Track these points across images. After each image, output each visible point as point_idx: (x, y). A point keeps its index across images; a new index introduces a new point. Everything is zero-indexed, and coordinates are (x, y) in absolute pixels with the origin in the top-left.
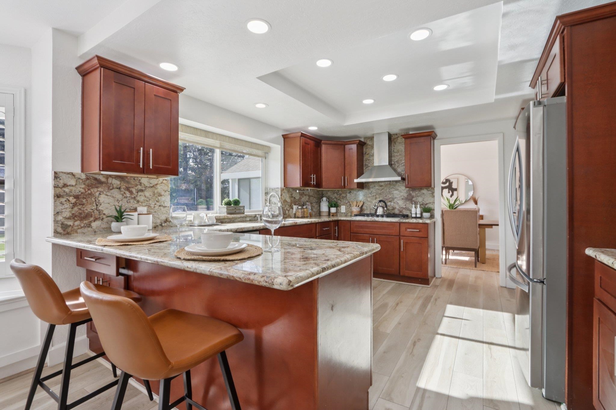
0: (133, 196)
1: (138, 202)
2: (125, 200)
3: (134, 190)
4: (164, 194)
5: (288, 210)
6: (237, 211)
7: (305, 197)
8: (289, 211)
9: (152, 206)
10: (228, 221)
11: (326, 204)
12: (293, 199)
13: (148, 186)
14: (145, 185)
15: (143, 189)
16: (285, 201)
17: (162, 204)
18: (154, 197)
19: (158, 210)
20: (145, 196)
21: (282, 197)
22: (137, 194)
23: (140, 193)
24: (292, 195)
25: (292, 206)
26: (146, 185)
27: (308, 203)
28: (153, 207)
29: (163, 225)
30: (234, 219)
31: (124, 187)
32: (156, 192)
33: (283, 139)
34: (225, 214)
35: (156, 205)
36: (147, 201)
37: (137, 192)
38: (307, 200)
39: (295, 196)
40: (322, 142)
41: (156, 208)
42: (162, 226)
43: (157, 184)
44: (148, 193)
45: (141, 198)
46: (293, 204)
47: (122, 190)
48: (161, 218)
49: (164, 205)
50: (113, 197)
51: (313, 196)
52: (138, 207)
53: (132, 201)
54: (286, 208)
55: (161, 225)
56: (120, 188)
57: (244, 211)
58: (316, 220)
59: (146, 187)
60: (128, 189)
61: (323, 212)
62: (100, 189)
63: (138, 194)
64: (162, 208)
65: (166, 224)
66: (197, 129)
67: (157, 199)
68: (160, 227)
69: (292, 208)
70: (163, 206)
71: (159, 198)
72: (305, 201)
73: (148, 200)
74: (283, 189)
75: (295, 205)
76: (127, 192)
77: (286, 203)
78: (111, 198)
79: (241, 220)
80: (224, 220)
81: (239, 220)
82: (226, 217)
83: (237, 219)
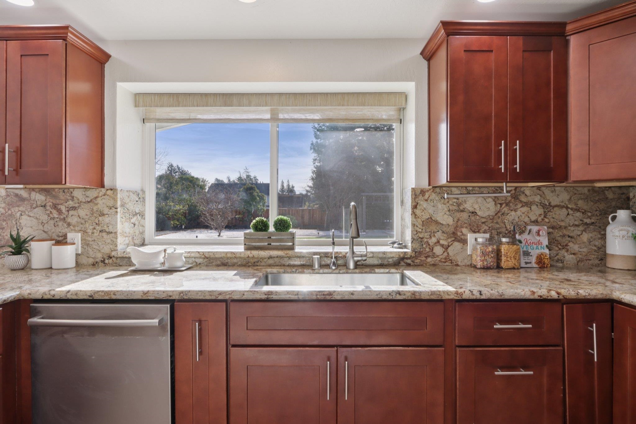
0: (62, 217)
1: (69, 225)
2: (52, 222)
3: (63, 208)
4: (109, 213)
5: (442, 246)
6: (272, 244)
7: (525, 209)
8: (446, 248)
9: (88, 231)
10: (239, 263)
11: (624, 233)
12: (465, 215)
13: (84, 200)
14: (78, 200)
15: (77, 205)
16: (431, 221)
17: (105, 228)
18: (93, 218)
19: (99, 237)
20: (79, 216)
21: (418, 212)
22: (67, 213)
23: (71, 213)
24: (459, 205)
25: (459, 234)
26: (80, 200)
27: (535, 228)
28: (90, 234)
29: (107, 261)
30: (255, 260)
31: (51, 204)
32: (95, 209)
33: (426, 63)
35: (95, 231)
36: (82, 224)
37: (68, 211)
38: (533, 218)
39: (476, 206)
40: (569, 28)
41: (95, 234)
42: (104, 263)
43: (96, 198)
44: (82, 212)
45: (73, 220)
46: (464, 231)
47: (48, 208)
48: (103, 251)
49: (107, 230)
50: (37, 218)
51: (567, 208)
52: (69, 232)
53: (60, 223)
54: (434, 240)
55: (103, 261)
56: (44, 206)
57: (294, 244)
58: (448, 293)
59: (81, 202)
60: (55, 206)
61: (613, 255)
62: (21, 208)
63: (69, 214)
64: (104, 234)
65: (110, 261)
66: (206, 95)
67: (97, 221)
68: (101, 264)
69: (464, 242)
70: (106, 232)
71: (100, 218)
72: (527, 220)
73: (83, 222)
74: (423, 192)
75: (474, 232)
76: (54, 212)
77: (433, 228)
78: (35, 220)
79: (275, 262)
80: (229, 261)
81: (271, 261)
82: (229, 255)
83: (265, 260)
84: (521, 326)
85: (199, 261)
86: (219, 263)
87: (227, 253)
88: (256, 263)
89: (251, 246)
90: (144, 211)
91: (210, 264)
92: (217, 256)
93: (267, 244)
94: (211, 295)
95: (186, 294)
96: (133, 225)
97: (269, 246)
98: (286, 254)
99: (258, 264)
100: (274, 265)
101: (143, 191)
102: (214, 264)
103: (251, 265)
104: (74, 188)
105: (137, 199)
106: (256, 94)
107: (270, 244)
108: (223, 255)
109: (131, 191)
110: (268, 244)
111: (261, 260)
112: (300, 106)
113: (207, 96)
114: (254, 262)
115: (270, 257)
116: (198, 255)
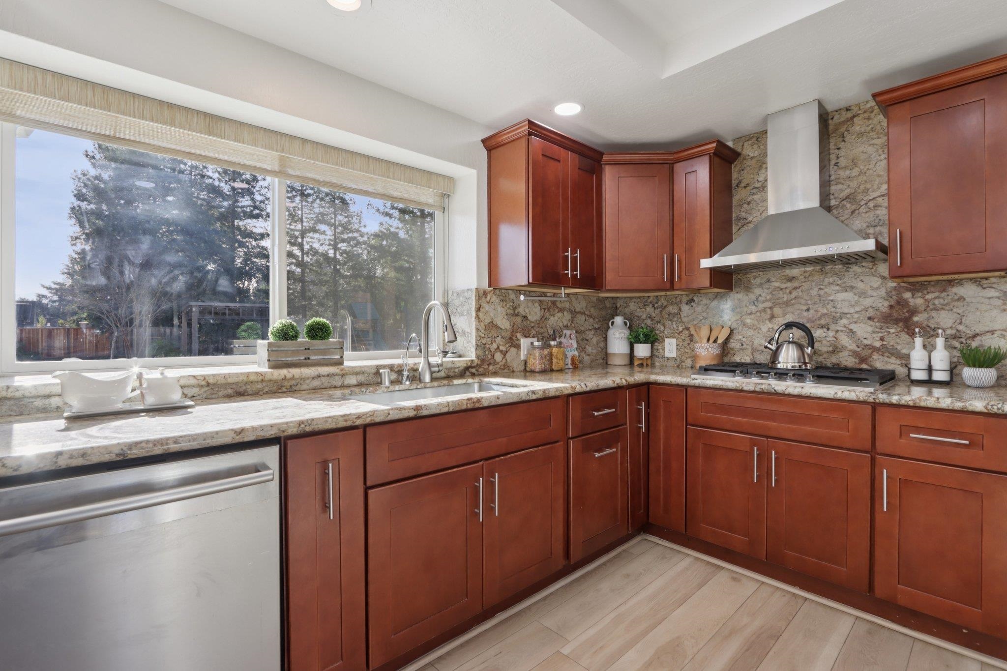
5: (501, 352)
6: (313, 358)
7: (560, 315)
8: (504, 354)
10: (266, 389)
11: (623, 335)
12: (519, 320)
16: (492, 326)
21: (481, 315)
24: (515, 308)
25: (515, 339)
27: (568, 332)
30: (293, 382)
33: (485, 152)
34: (264, 369)
38: (565, 323)
39: (527, 311)
46: (519, 335)
51: (585, 314)
54: (495, 346)
57: (342, 357)
61: (614, 354)
69: (518, 347)
72: (561, 325)
74: (485, 293)
75: (526, 337)
77: (494, 332)
79: (322, 384)
80: (249, 387)
81: (316, 383)
82: (252, 378)
83: (308, 382)
84: (607, 411)
86: (230, 391)
88: (293, 387)
89: (280, 362)
91: (213, 396)
92: (230, 380)
93: (302, 358)
94: (346, 421)
97: (307, 361)
99: (296, 388)
100: (321, 387)
102: (221, 394)
103: (286, 390)
107: (309, 358)
108: (241, 378)
110: (305, 359)
111: (302, 382)
114: (291, 386)
115: (317, 377)
116: (193, 382)
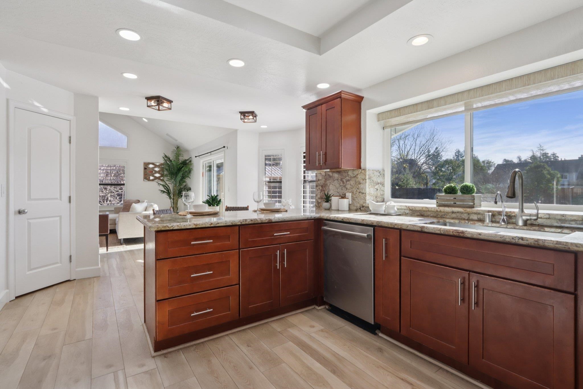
0: (344, 185)
1: (347, 189)
2: (340, 188)
3: (345, 181)
4: (363, 182)
9: (354, 192)
13: (352, 176)
14: (350, 176)
15: (350, 179)
17: (361, 191)
18: (356, 185)
19: (358, 195)
20: (350, 184)
22: (346, 183)
23: (348, 183)
26: (351, 176)
28: (355, 194)
29: (362, 209)
31: (340, 178)
32: (357, 181)
35: (357, 192)
36: (352, 188)
37: (346, 182)
41: (357, 194)
42: (361, 210)
43: (357, 174)
44: (352, 182)
45: (348, 186)
47: (339, 180)
48: (360, 203)
49: (362, 192)
50: (335, 186)
52: (347, 193)
53: (343, 188)
55: (360, 209)
56: (338, 180)
57: (474, 204)
59: (351, 177)
60: (341, 180)
62: (330, 181)
64: (361, 194)
65: (363, 208)
67: (358, 187)
68: (359, 210)
70: (361, 193)
71: (359, 185)
73: (352, 187)
76: (341, 182)
78: (334, 187)
79: (457, 216)
80: (425, 213)
81: (454, 215)
82: (424, 209)
83: (450, 214)
85: (407, 211)
86: (419, 214)
87: (423, 207)
88: (443, 216)
89: (441, 204)
90: (384, 182)
91: (413, 214)
92: (417, 209)
93: (452, 203)
94: (391, 225)
95: (380, 223)
96: (376, 190)
97: (455, 204)
98: (465, 211)
99: (445, 216)
100: (457, 218)
101: (384, 170)
102: (416, 214)
103: (440, 217)
104: (349, 170)
105: (379, 175)
106: (450, 95)
107: (456, 203)
108: (420, 209)
109: (375, 170)
110: (454, 203)
111: (447, 214)
112: (486, 95)
113: (417, 105)
114: (442, 215)
115: (453, 212)
116: (405, 208)
